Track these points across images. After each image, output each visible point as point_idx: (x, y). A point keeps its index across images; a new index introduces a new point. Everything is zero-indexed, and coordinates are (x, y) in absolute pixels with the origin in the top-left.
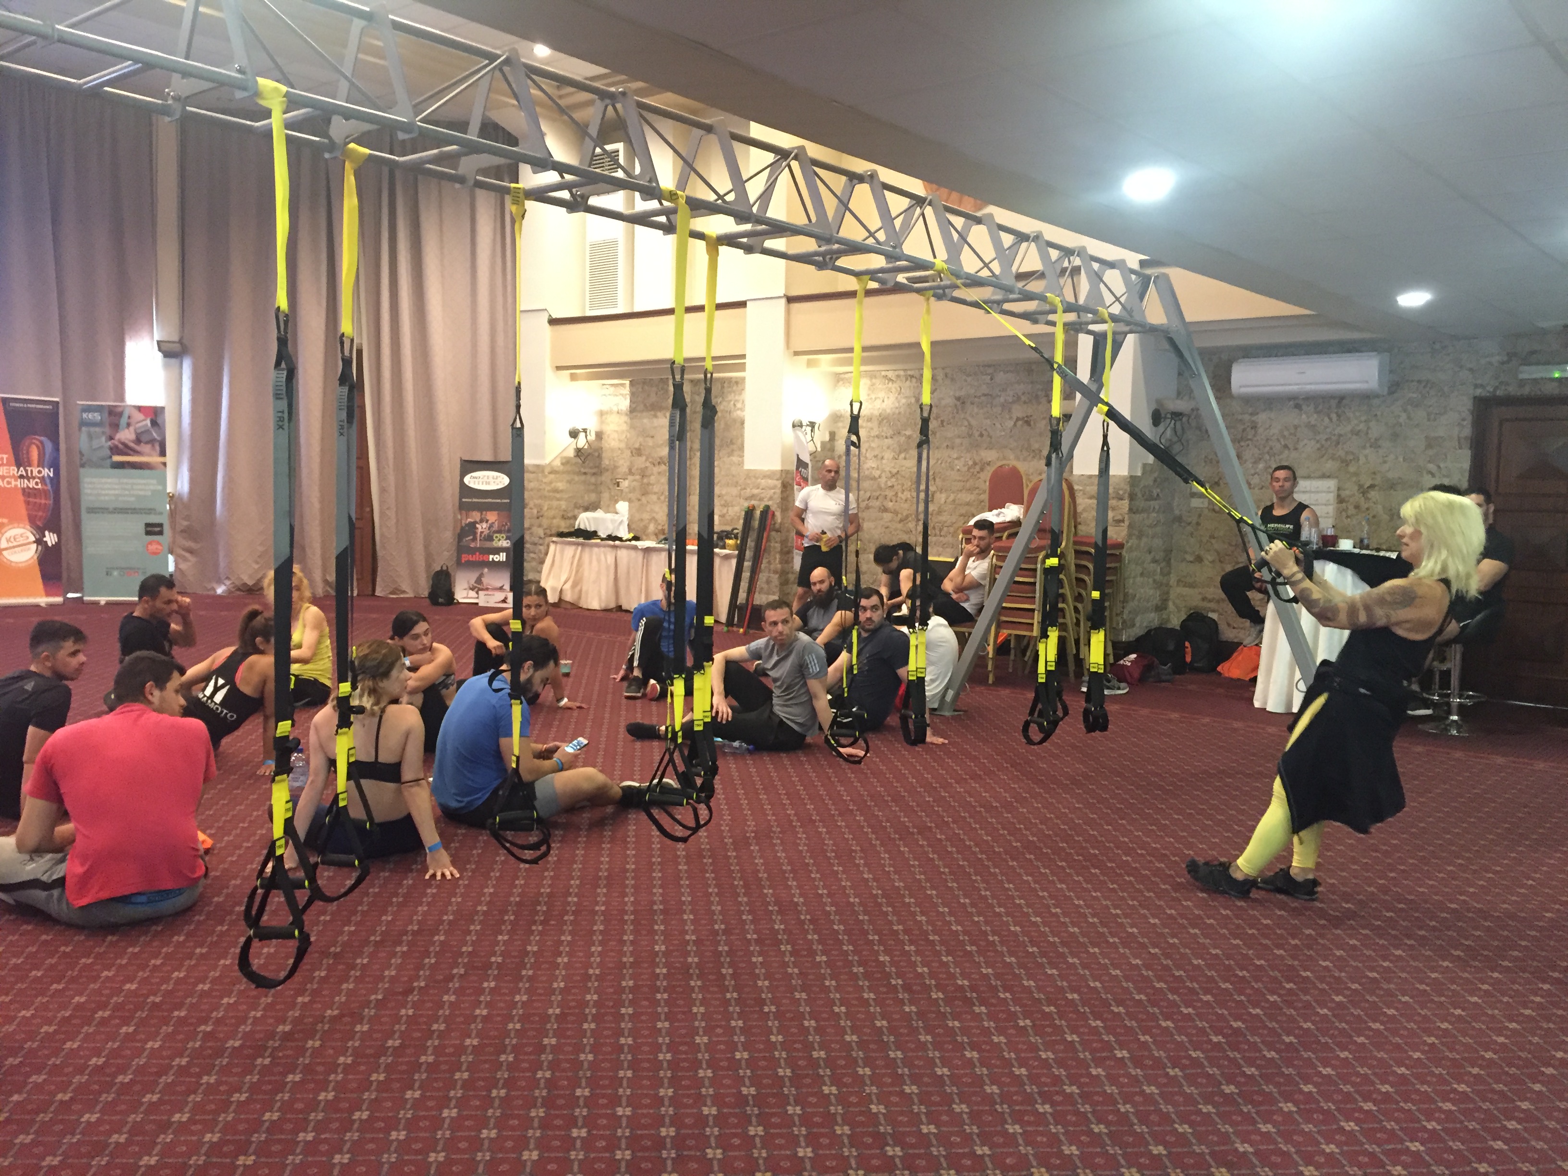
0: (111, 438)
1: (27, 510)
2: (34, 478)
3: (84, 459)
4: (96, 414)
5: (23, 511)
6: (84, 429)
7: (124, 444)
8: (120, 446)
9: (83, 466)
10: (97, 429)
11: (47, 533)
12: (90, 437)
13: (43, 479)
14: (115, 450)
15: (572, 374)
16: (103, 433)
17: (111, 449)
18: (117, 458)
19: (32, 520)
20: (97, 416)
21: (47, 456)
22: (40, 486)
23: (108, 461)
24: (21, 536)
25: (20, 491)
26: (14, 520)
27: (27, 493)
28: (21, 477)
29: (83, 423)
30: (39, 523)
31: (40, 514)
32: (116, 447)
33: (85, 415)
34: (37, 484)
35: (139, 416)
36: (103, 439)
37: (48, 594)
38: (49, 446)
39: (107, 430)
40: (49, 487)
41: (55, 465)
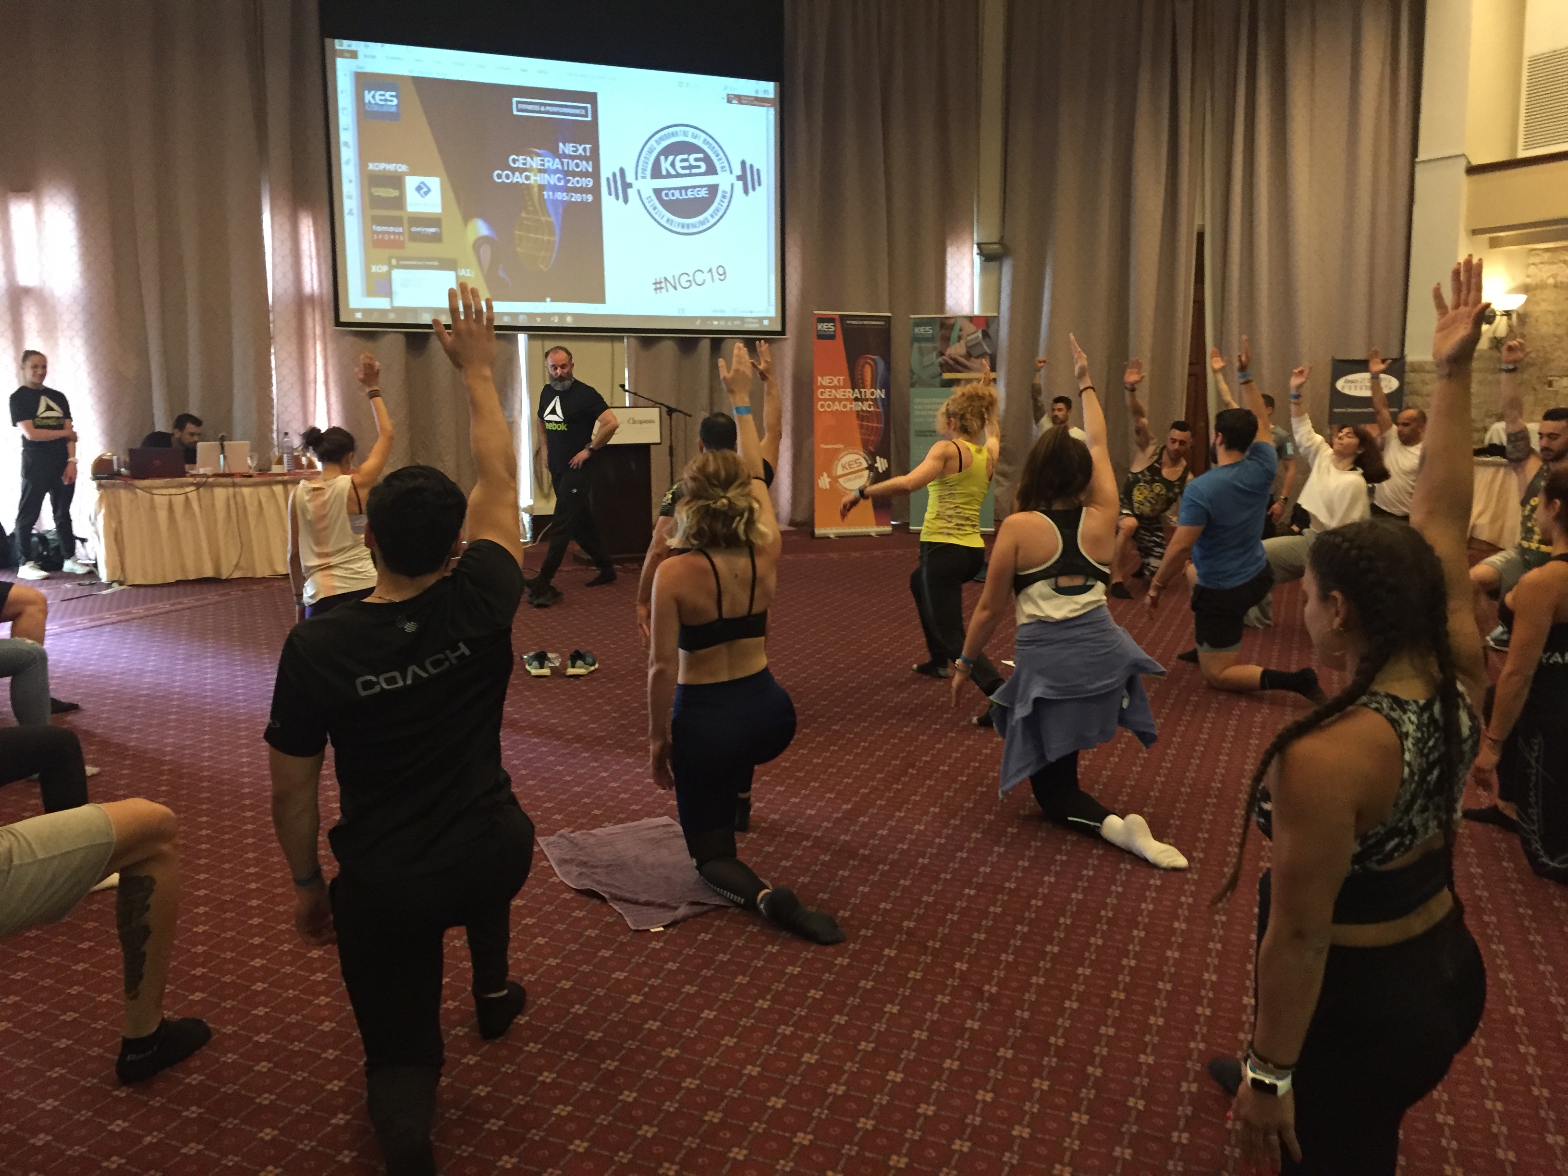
0: (942, 354)
1: (861, 434)
2: (867, 400)
3: (915, 378)
4: (927, 328)
5: (857, 436)
6: (916, 345)
7: (955, 360)
8: (951, 362)
9: (913, 385)
10: (929, 345)
11: (878, 458)
12: (921, 352)
13: (875, 400)
14: (946, 367)
15: (1491, 239)
16: (935, 349)
17: (941, 365)
18: (947, 376)
19: (865, 445)
20: (928, 330)
21: (879, 378)
22: (872, 409)
23: (938, 379)
24: (855, 461)
25: (855, 416)
26: (849, 446)
27: (861, 416)
28: (856, 399)
29: (917, 339)
30: (871, 448)
31: (872, 438)
32: (947, 363)
33: (917, 330)
34: (870, 406)
35: (970, 327)
36: (934, 355)
37: (878, 524)
38: (881, 365)
39: (938, 345)
40: (881, 410)
41: (886, 385)
